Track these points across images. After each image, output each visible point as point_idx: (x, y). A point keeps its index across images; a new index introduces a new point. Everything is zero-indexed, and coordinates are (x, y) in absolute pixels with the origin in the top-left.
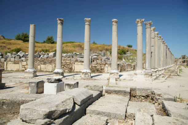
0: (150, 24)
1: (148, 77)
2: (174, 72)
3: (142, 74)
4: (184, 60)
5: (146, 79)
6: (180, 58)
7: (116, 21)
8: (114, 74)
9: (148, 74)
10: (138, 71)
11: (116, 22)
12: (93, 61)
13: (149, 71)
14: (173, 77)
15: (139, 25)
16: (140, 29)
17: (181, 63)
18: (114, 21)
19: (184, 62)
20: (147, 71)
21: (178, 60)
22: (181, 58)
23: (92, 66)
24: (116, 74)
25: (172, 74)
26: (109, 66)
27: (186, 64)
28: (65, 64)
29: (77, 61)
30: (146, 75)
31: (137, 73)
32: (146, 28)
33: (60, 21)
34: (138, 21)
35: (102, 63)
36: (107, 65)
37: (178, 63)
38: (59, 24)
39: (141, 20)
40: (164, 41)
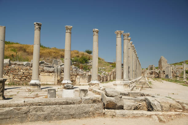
0: (128, 36)
1: (127, 87)
2: (145, 84)
3: (121, 85)
4: (152, 71)
5: (125, 89)
6: (147, 69)
7: (97, 31)
8: (95, 85)
9: (127, 85)
10: (118, 82)
11: (98, 33)
12: (62, 72)
13: (127, 82)
14: (146, 89)
15: (118, 36)
16: (119, 40)
17: (149, 75)
18: (95, 31)
19: (151, 74)
20: (125, 82)
21: (145, 71)
22: (149, 69)
23: (61, 77)
24: (97, 85)
25: (144, 86)
26: (80, 77)
27: (153, 75)
28: (28, 74)
29: (43, 71)
30: (125, 86)
31: (117, 84)
32: (124, 40)
33: (38, 25)
34: (118, 33)
35: (73, 73)
36: (78, 77)
37: (146, 75)
38: (37, 29)
39: (120, 32)
40: (135, 50)
